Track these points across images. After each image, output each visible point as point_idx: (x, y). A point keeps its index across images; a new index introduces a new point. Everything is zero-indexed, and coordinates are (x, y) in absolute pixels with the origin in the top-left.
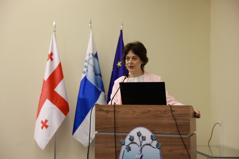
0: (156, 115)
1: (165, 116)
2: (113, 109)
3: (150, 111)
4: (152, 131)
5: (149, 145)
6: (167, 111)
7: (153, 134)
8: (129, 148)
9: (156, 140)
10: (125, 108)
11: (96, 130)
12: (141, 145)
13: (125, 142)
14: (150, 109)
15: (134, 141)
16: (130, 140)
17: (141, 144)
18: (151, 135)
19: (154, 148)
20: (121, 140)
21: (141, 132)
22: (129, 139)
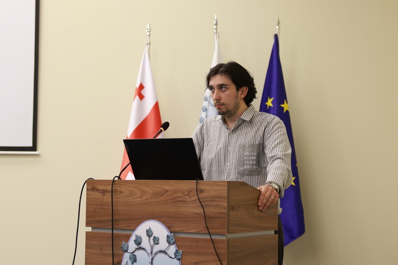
0: (175, 198)
1: (189, 200)
2: (109, 188)
3: (167, 191)
4: (169, 228)
5: (164, 252)
6: (191, 191)
7: (171, 232)
8: (134, 257)
9: (174, 243)
10: (130, 185)
11: (87, 225)
12: (152, 253)
13: (128, 247)
14: (167, 188)
15: (142, 245)
16: (136, 244)
17: (152, 250)
18: (168, 235)
19: (171, 258)
20: (123, 242)
21: (152, 230)
22: (135, 241)
